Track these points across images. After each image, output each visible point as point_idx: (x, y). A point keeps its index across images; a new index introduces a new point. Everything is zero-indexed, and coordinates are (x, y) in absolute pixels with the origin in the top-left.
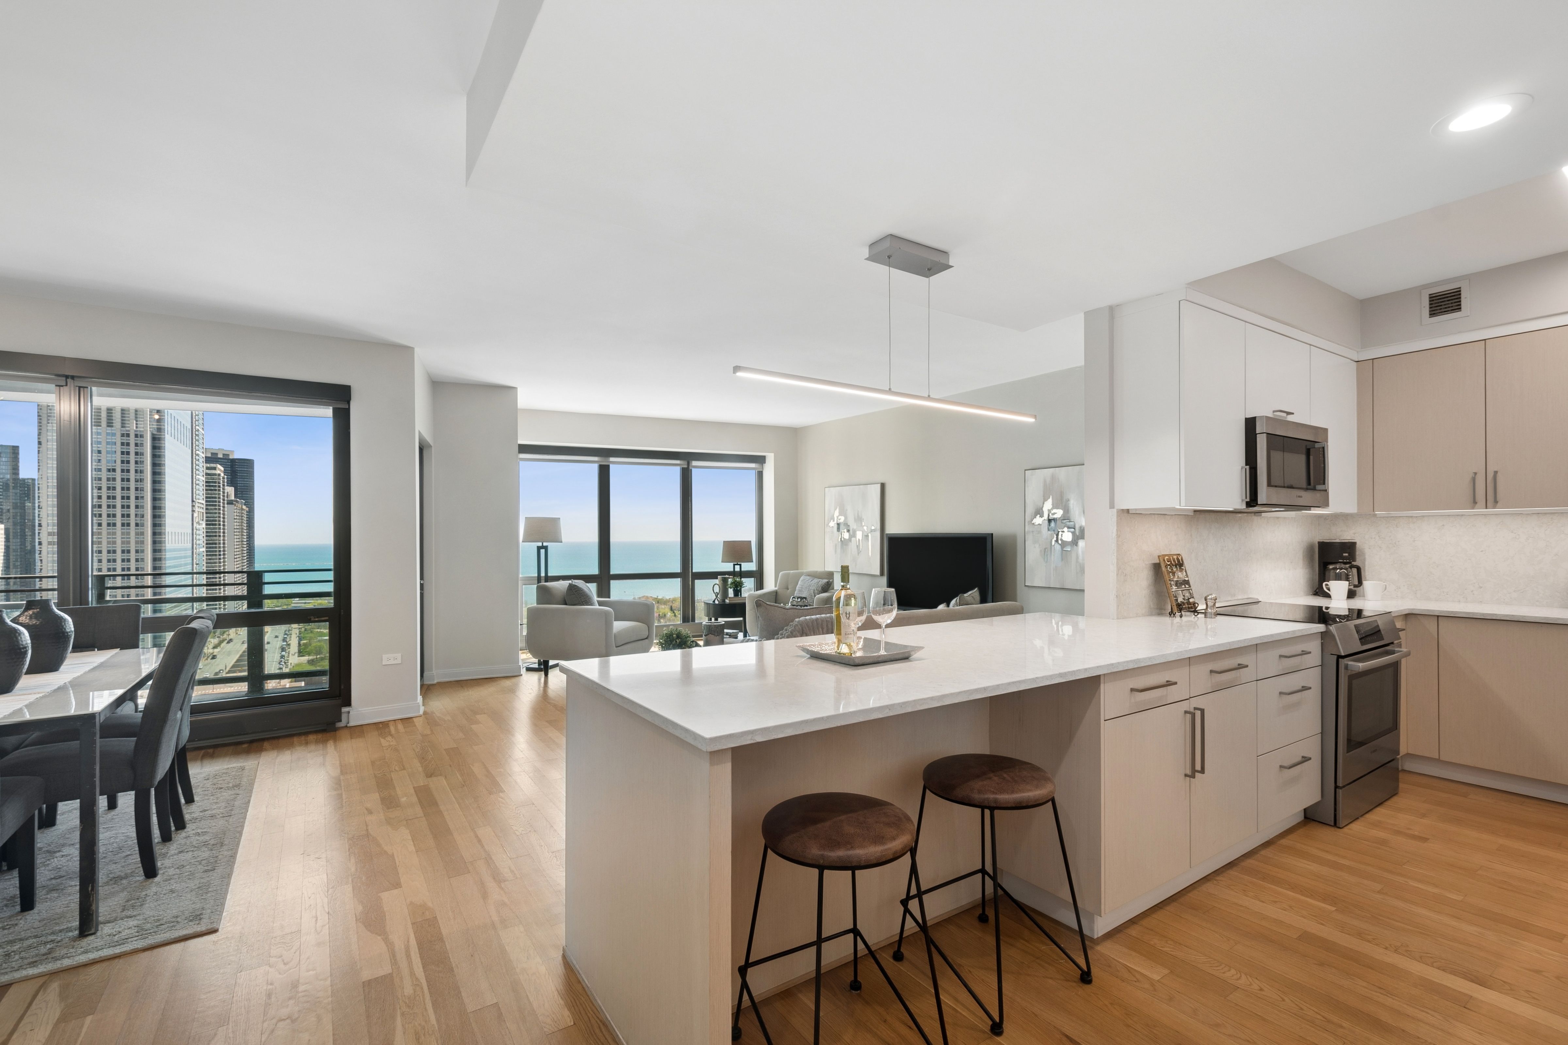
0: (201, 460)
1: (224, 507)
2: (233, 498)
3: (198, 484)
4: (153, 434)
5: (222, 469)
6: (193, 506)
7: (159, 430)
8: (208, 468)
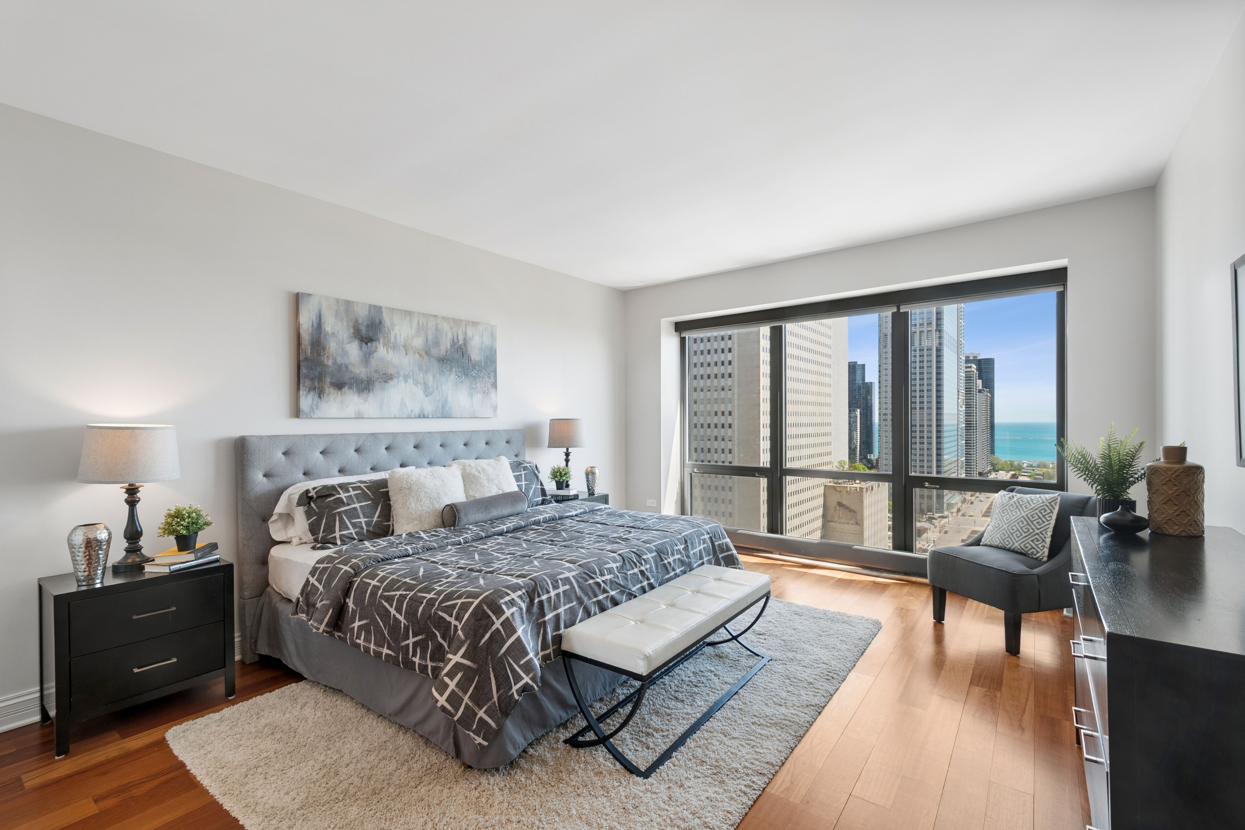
0: (963, 362)
1: (976, 395)
2: (981, 388)
3: (961, 379)
4: (937, 347)
5: (975, 367)
6: (958, 395)
7: (940, 344)
8: (966, 367)
